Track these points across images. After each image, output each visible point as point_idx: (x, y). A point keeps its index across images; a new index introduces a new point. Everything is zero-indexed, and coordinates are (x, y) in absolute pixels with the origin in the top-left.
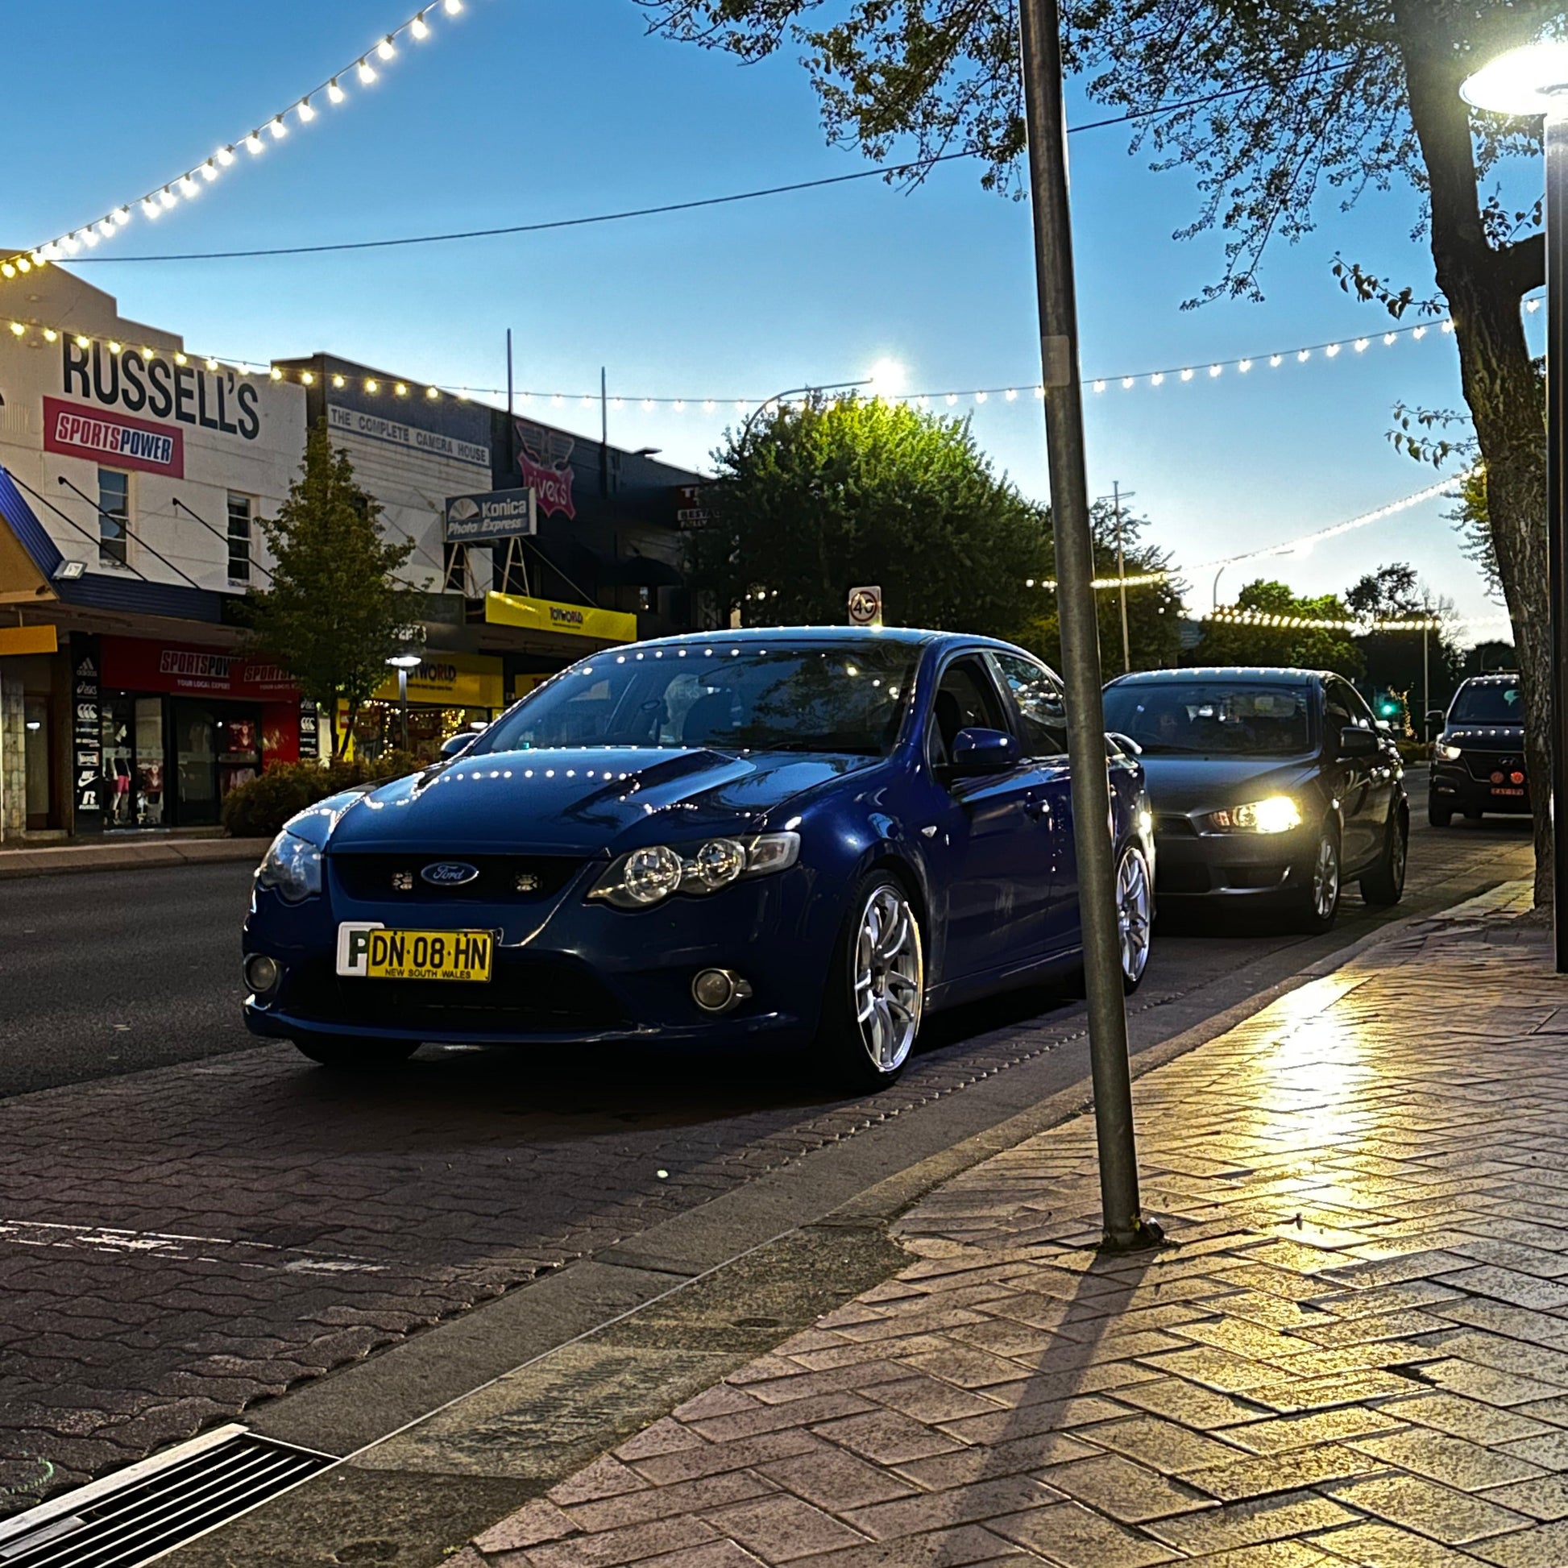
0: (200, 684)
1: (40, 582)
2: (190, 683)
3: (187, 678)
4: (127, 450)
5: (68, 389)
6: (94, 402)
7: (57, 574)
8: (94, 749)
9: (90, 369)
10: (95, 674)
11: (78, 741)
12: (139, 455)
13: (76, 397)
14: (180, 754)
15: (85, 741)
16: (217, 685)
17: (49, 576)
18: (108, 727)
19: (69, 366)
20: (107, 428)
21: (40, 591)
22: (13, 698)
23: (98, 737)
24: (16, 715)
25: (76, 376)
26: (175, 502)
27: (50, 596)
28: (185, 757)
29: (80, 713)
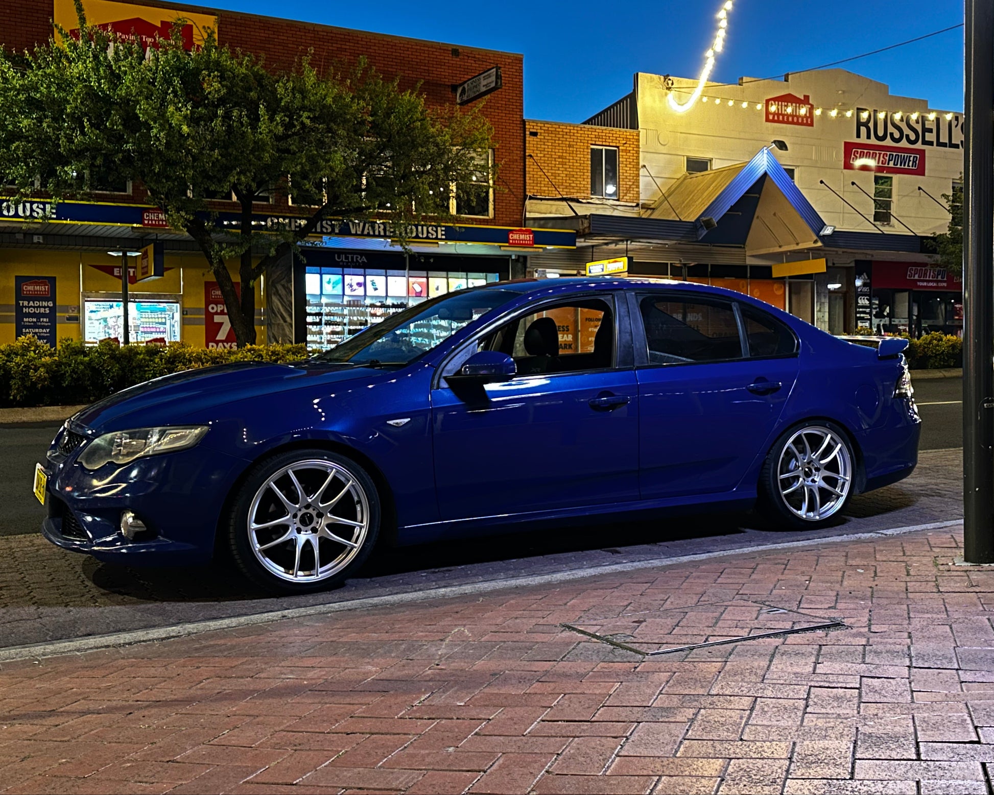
0: (931, 284)
1: (815, 238)
2: (925, 284)
3: (923, 281)
4: (891, 164)
5: (858, 136)
6: (873, 141)
7: (822, 233)
8: (867, 319)
9: (871, 125)
10: (868, 281)
11: (858, 315)
12: (899, 166)
13: (863, 140)
14: (923, 321)
15: (862, 315)
16: (941, 284)
17: (818, 234)
18: (875, 308)
19: (859, 124)
20: (880, 154)
21: (815, 242)
22: (822, 295)
23: (870, 313)
24: (824, 303)
25: (863, 130)
26: (920, 188)
27: (819, 244)
28: (925, 323)
29: (859, 301)
